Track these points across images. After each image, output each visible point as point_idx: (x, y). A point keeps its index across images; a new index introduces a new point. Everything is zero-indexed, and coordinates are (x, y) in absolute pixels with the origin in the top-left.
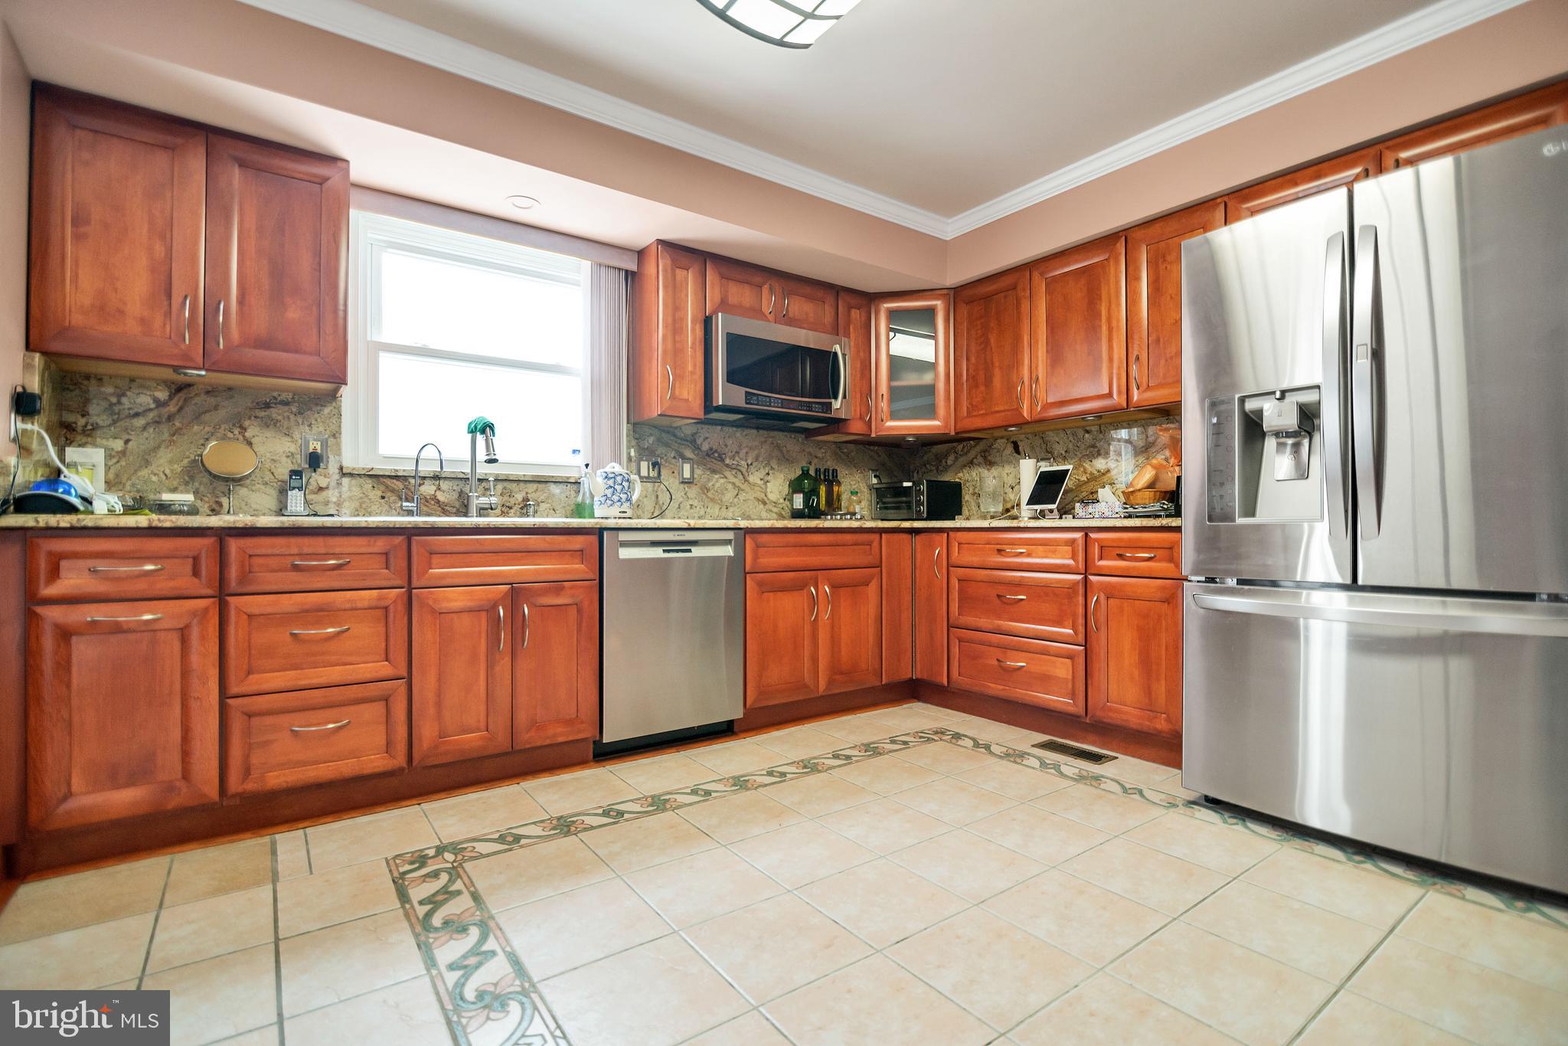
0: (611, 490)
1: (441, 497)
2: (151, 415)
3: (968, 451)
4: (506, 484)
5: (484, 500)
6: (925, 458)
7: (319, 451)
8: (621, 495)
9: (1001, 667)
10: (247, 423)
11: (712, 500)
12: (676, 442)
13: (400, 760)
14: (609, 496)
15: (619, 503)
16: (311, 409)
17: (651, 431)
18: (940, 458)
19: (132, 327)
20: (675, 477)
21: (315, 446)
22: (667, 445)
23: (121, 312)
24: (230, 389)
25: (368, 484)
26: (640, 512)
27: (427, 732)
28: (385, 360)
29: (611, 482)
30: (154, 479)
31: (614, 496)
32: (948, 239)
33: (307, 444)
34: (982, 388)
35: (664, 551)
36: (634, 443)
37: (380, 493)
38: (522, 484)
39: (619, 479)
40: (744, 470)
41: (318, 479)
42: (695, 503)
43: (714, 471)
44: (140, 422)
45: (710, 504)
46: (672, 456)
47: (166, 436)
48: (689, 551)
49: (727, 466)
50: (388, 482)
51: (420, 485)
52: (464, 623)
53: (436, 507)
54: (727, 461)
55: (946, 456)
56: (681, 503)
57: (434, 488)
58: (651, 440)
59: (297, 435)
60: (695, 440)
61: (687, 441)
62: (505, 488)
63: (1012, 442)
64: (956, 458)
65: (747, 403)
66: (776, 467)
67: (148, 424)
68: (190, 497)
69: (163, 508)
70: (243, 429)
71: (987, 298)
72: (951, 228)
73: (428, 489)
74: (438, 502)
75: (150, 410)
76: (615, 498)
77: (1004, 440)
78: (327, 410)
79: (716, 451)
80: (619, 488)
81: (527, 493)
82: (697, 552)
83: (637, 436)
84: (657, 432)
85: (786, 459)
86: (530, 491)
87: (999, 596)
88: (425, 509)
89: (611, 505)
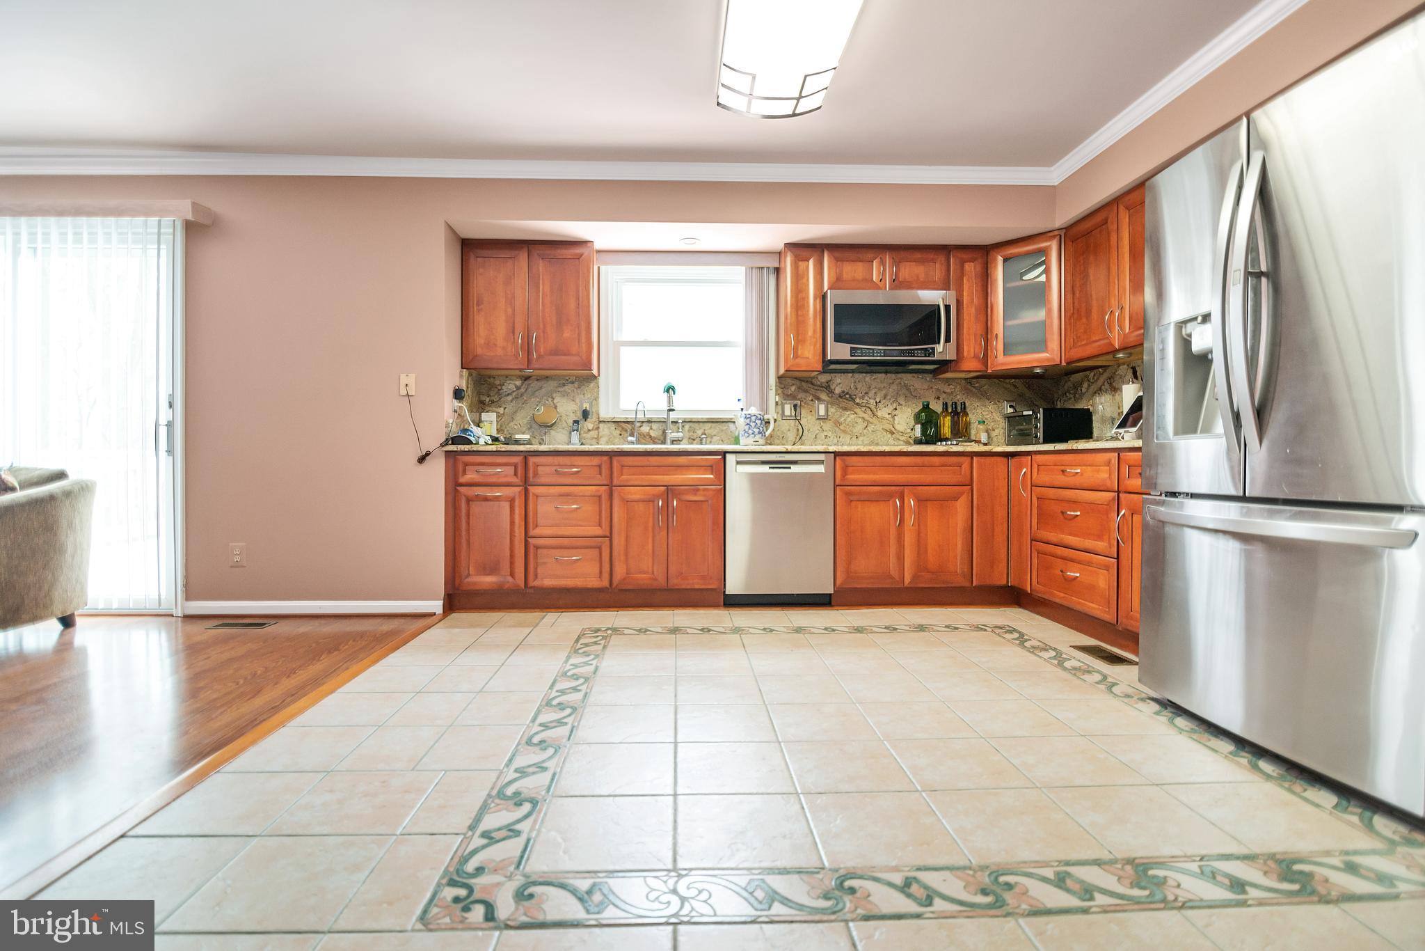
0: (748, 426)
1: (652, 434)
2: (514, 394)
3: (1098, 379)
4: (691, 424)
5: (675, 435)
6: (1066, 387)
7: (588, 409)
8: (755, 430)
9: (1063, 576)
10: (554, 395)
11: (844, 431)
12: (813, 388)
13: (606, 583)
14: (747, 430)
15: (753, 435)
16: (584, 385)
17: (793, 382)
18: (1077, 386)
19: (500, 352)
20: (812, 415)
21: (586, 406)
22: (806, 391)
23: (495, 345)
24: (547, 377)
25: (613, 426)
26: (784, 442)
27: (620, 571)
28: (624, 350)
29: (748, 421)
30: (515, 427)
32: (1056, 184)
33: (582, 405)
34: (1084, 320)
35: (770, 468)
36: (780, 391)
37: (619, 432)
38: (701, 424)
39: (753, 418)
40: (873, 408)
41: (589, 425)
42: (829, 434)
43: (845, 409)
44: (510, 398)
45: (842, 435)
46: (810, 399)
47: (520, 405)
48: (790, 468)
49: (858, 404)
50: (624, 425)
51: (640, 427)
52: (640, 508)
53: (649, 440)
54: (858, 401)
55: (1081, 385)
56: (817, 434)
57: (648, 428)
58: (793, 388)
59: (577, 400)
60: (829, 386)
61: (822, 387)
62: (690, 427)
63: (1132, 368)
64: (1089, 386)
65: (851, 356)
66: (903, 403)
67: (513, 399)
68: (528, 437)
69: (517, 442)
70: (553, 399)
71: (1088, 233)
72: (1054, 175)
73: (645, 429)
74: (651, 437)
75: (514, 392)
76: (750, 432)
77: (1125, 366)
78: (592, 385)
79: (847, 393)
80: (753, 424)
82: (795, 469)
83: (783, 386)
84: (798, 383)
85: (911, 395)
86: (706, 429)
87: (1062, 513)
88: (644, 441)
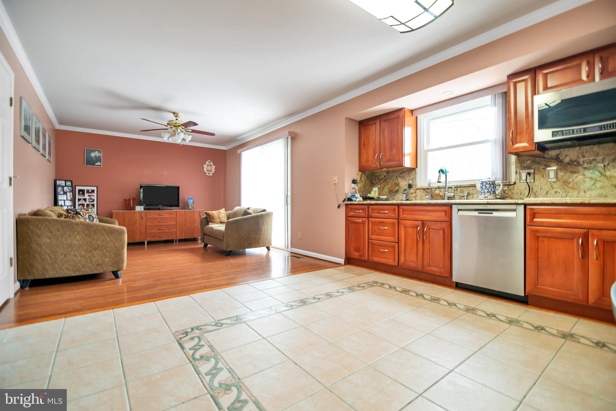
0: (481, 188)
1: (441, 194)
2: (384, 179)
4: (461, 188)
5: (449, 194)
7: (411, 184)
8: (485, 190)
10: (398, 178)
11: (573, 188)
12: (545, 161)
13: (396, 264)
15: (484, 194)
16: (410, 173)
17: (529, 158)
20: (544, 178)
21: (411, 182)
22: (539, 163)
23: (369, 161)
24: (396, 171)
25: (422, 191)
26: (522, 196)
27: (402, 259)
28: (430, 154)
30: (384, 193)
31: (482, 191)
33: (409, 182)
35: (479, 213)
36: (518, 165)
37: (425, 194)
38: (467, 188)
40: (601, 169)
41: (412, 191)
42: (559, 190)
43: (573, 172)
44: (382, 181)
45: (570, 191)
46: (542, 168)
47: (386, 184)
48: (492, 213)
49: (585, 168)
50: (427, 190)
51: (435, 191)
53: (439, 197)
54: (585, 165)
56: (548, 191)
57: (439, 191)
58: (528, 162)
59: (407, 180)
60: (559, 158)
61: (552, 159)
62: (461, 190)
65: (552, 137)
67: (383, 181)
68: (386, 197)
70: (398, 180)
73: (437, 192)
74: (440, 195)
75: (383, 178)
76: (482, 192)
78: (413, 172)
79: (575, 161)
80: (484, 187)
81: (469, 191)
82: (495, 214)
83: (521, 162)
84: (532, 158)
86: (470, 190)
88: (437, 198)
89: (481, 194)
